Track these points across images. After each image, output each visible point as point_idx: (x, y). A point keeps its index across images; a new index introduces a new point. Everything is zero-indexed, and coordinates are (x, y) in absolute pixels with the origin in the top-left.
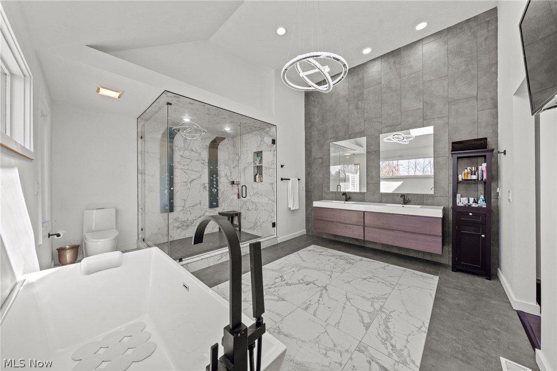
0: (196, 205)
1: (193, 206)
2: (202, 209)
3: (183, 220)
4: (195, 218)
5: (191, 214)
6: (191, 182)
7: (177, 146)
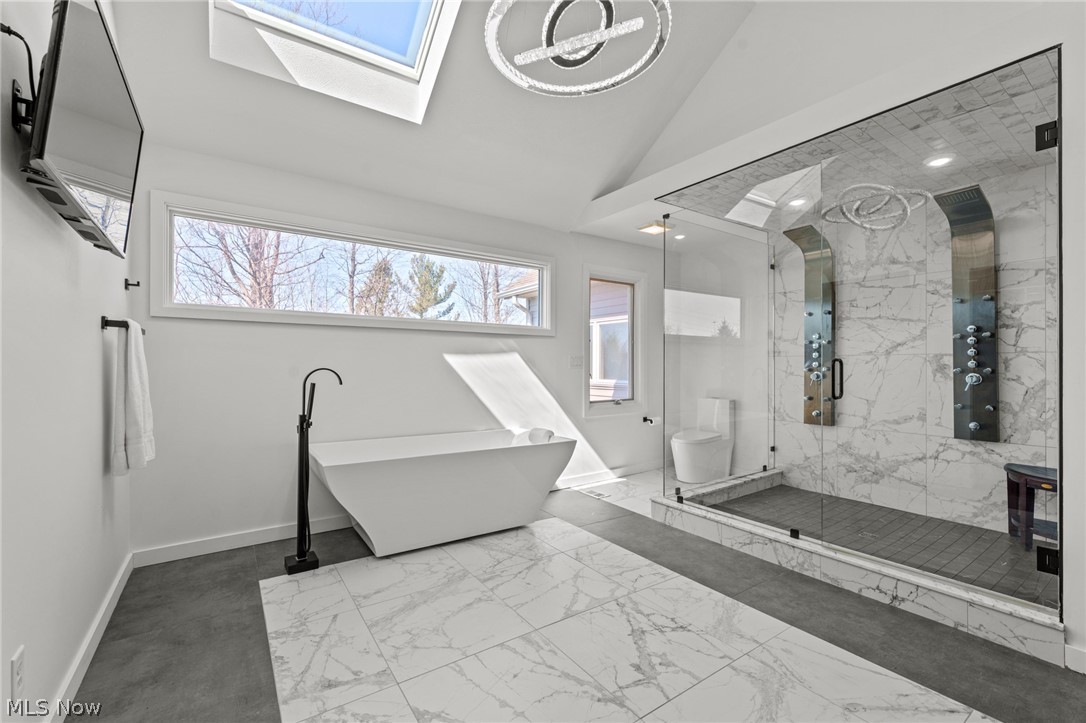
0: (907, 419)
1: (897, 422)
2: (927, 437)
3: (864, 452)
4: (902, 458)
5: (888, 442)
6: (888, 353)
7: (849, 262)
